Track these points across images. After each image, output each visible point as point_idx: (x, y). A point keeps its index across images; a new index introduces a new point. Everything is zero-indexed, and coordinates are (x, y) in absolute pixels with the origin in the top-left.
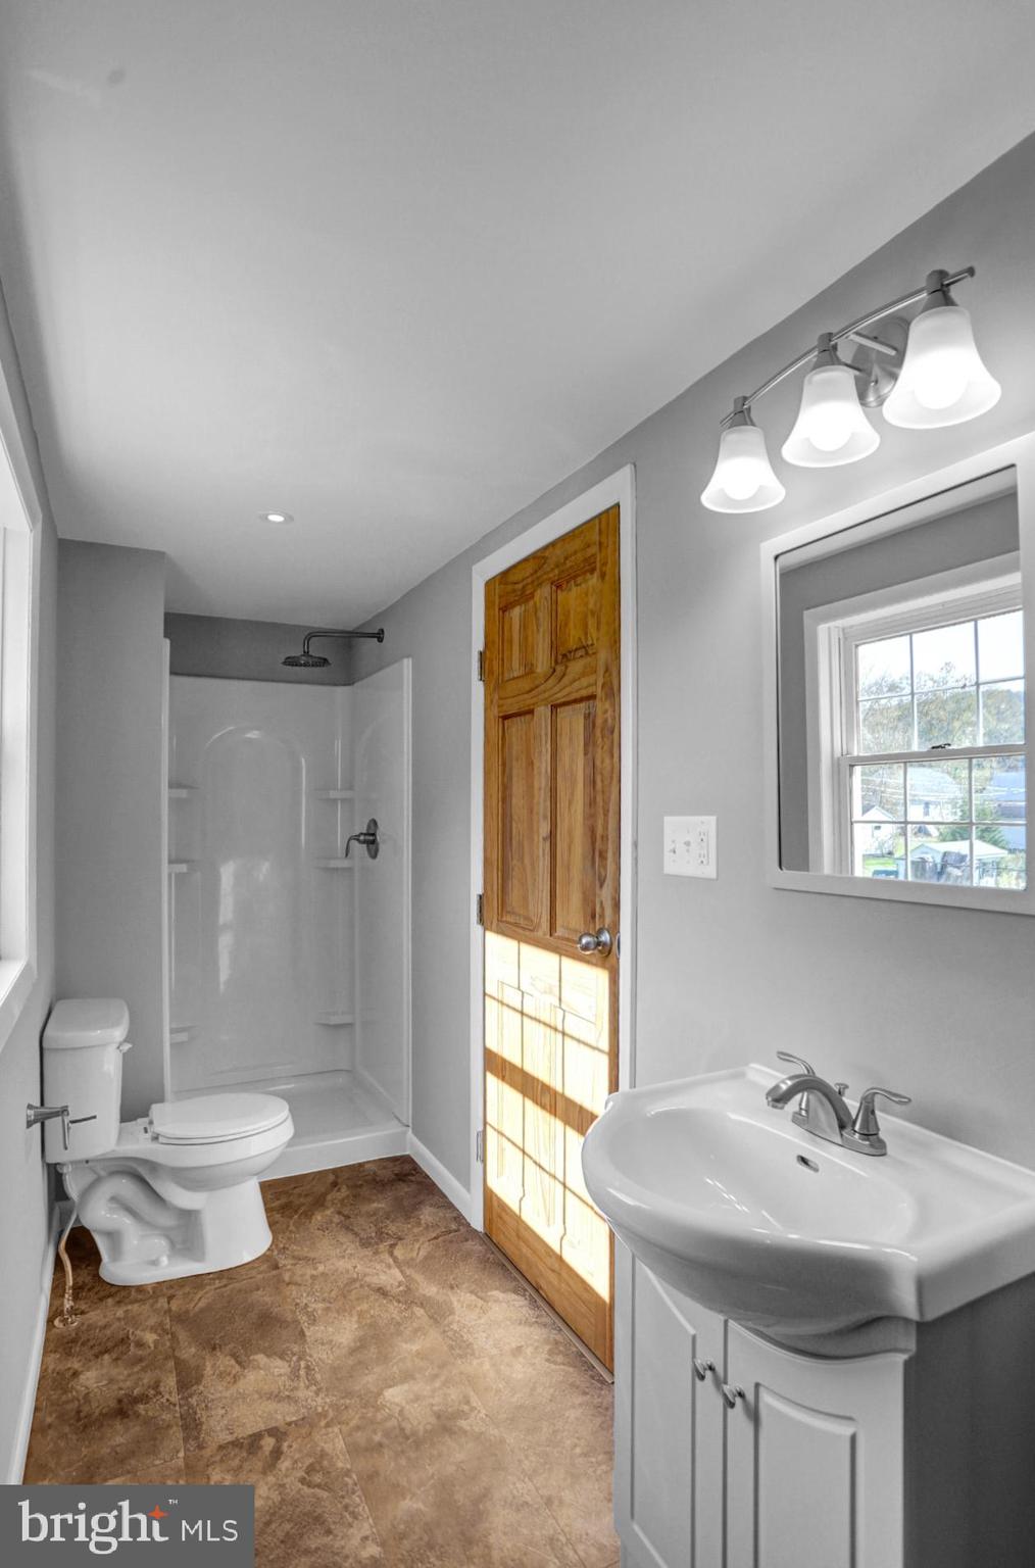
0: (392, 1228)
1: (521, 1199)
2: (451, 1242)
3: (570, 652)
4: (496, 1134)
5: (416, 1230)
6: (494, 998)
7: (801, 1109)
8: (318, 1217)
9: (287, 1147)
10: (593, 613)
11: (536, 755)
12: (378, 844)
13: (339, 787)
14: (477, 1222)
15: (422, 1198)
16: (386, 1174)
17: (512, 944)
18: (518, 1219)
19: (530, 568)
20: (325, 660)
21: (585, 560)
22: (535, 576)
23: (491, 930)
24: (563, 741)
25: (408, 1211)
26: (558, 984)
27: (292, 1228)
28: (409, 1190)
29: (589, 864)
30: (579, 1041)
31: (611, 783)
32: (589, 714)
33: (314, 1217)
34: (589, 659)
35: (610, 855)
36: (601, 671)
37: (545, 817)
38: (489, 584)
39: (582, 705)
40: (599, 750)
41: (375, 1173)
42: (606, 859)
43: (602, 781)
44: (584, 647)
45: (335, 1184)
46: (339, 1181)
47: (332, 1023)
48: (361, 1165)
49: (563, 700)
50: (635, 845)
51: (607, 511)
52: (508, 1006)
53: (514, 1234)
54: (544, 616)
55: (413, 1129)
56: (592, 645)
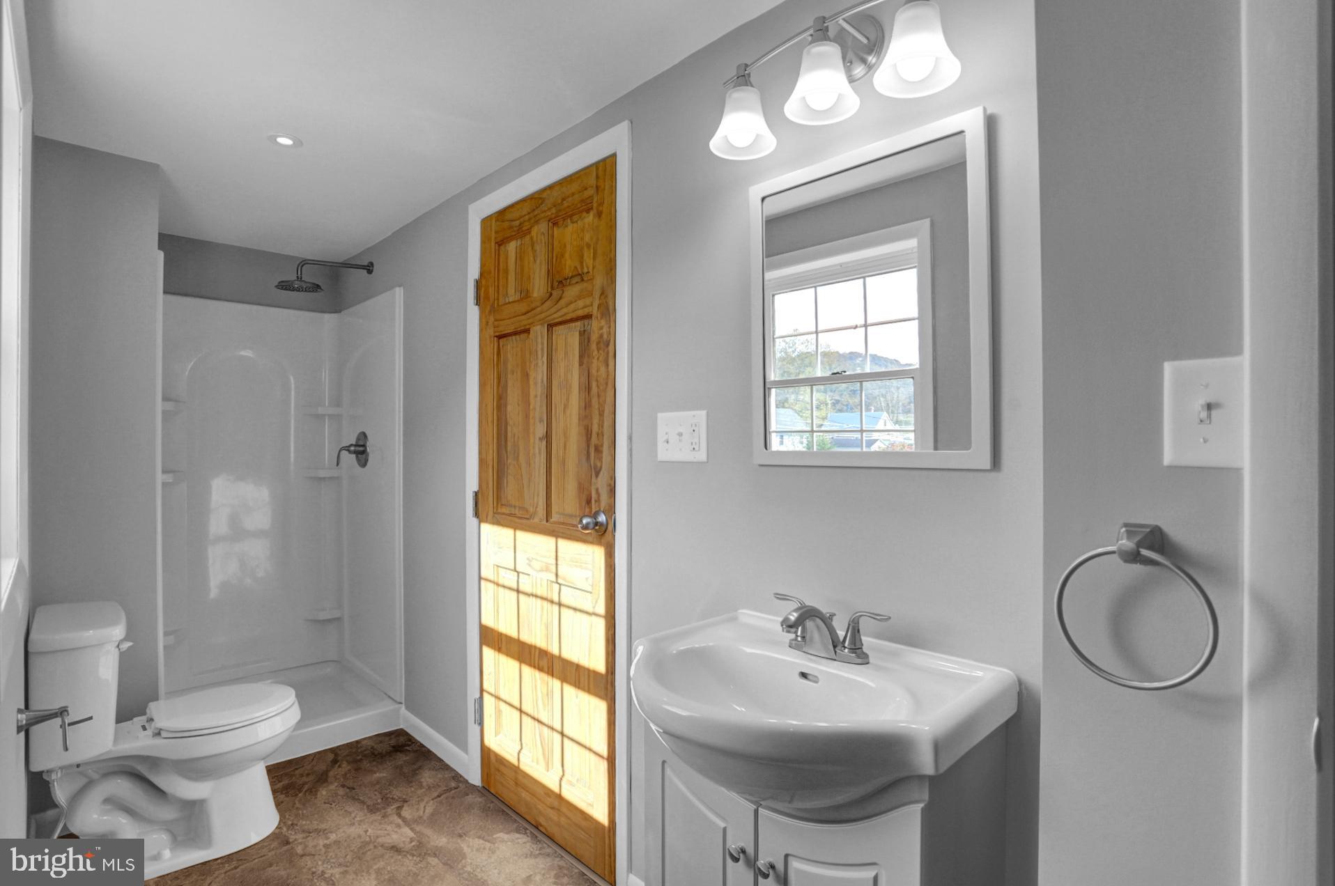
0: (396, 793)
1: (520, 752)
2: (453, 798)
3: (566, 279)
4: (493, 699)
5: (419, 792)
6: (490, 581)
7: (797, 636)
8: (323, 792)
9: (294, 730)
10: (589, 246)
11: (532, 367)
12: (367, 455)
13: (327, 404)
14: (475, 778)
15: (419, 764)
16: (384, 747)
17: (507, 533)
18: (516, 770)
19: (526, 208)
20: (318, 286)
21: (582, 201)
22: (532, 215)
23: (486, 521)
24: (559, 356)
25: (409, 777)
26: (554, 562)
27: (298, 805)
28: (408, 758)
29: (584, 459)
30: (575, 609)
31: (606, 388)
32: (584, 331)
33: (319, 793)
34: (585, 285)
35: (605, 449)
36: (597, 294)
37: (541, 421)
38: (485, 222)
39: (578, 324)
40: (595, 361)
41: (372, 748)
42: (602, 452)
43: (598, 387)
44: (579, 274)
45: (335, 762)
46: (340, 758)
47: (321, 619)
48: (357, 742)
49: (560, 320)
50: (630, 438)
51: (604, 160)
52: (504, 587)
53: (512, 783)
54: (541, 250)
55: (405, 705)
56: (588, 272)
